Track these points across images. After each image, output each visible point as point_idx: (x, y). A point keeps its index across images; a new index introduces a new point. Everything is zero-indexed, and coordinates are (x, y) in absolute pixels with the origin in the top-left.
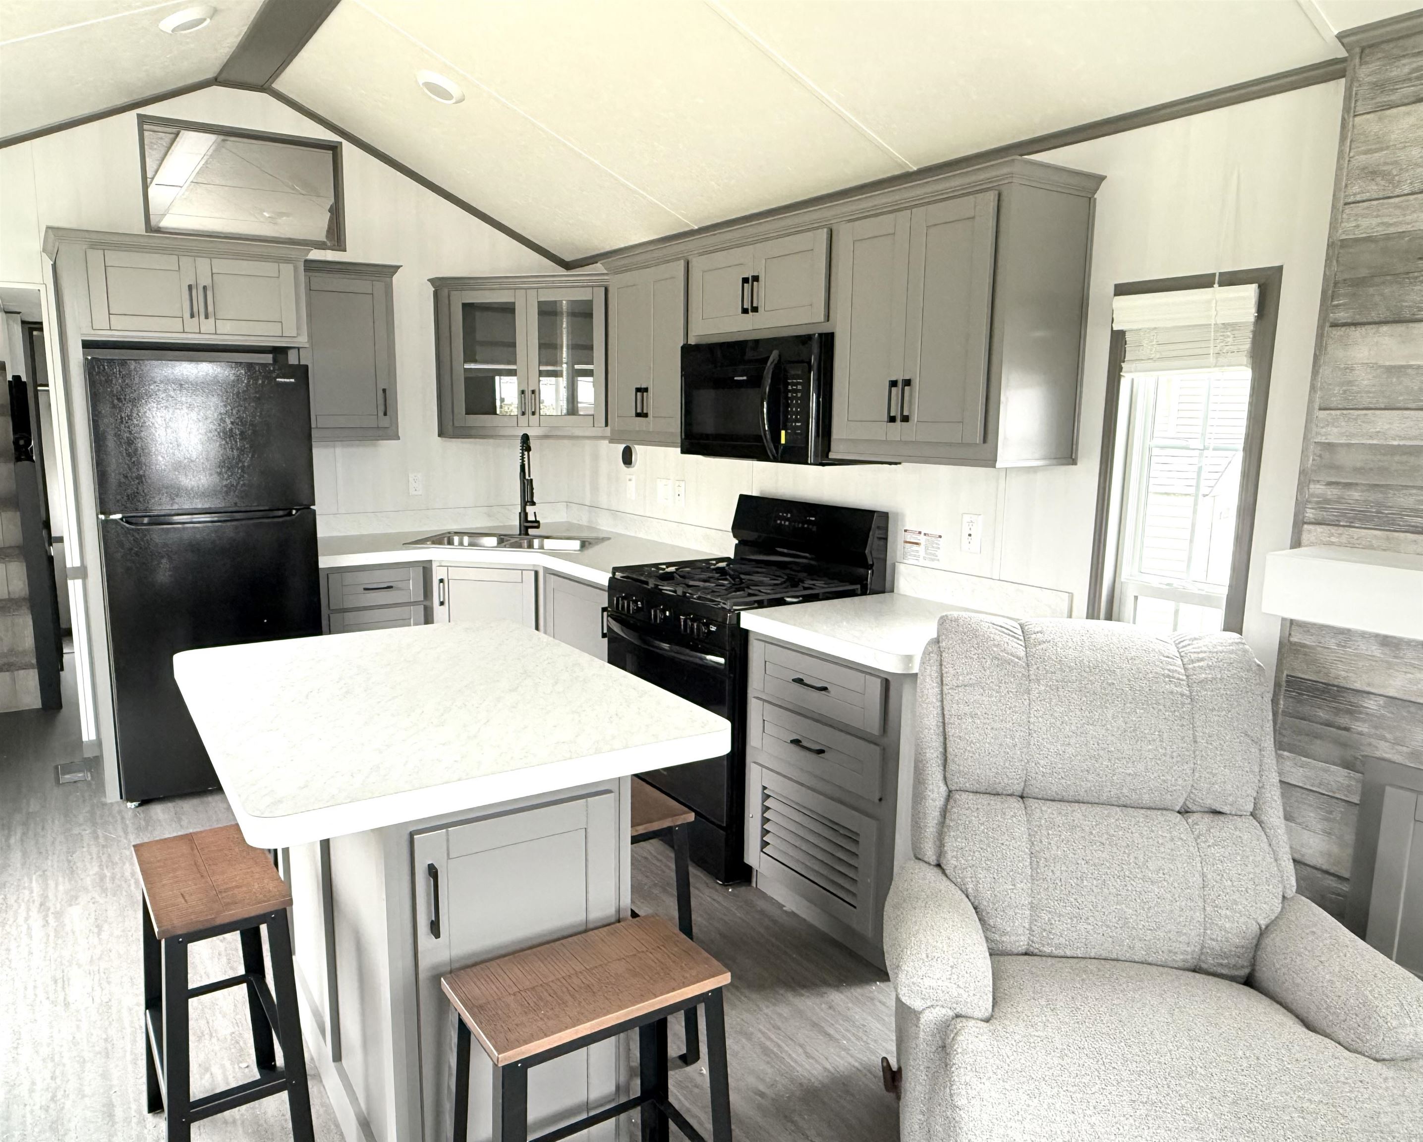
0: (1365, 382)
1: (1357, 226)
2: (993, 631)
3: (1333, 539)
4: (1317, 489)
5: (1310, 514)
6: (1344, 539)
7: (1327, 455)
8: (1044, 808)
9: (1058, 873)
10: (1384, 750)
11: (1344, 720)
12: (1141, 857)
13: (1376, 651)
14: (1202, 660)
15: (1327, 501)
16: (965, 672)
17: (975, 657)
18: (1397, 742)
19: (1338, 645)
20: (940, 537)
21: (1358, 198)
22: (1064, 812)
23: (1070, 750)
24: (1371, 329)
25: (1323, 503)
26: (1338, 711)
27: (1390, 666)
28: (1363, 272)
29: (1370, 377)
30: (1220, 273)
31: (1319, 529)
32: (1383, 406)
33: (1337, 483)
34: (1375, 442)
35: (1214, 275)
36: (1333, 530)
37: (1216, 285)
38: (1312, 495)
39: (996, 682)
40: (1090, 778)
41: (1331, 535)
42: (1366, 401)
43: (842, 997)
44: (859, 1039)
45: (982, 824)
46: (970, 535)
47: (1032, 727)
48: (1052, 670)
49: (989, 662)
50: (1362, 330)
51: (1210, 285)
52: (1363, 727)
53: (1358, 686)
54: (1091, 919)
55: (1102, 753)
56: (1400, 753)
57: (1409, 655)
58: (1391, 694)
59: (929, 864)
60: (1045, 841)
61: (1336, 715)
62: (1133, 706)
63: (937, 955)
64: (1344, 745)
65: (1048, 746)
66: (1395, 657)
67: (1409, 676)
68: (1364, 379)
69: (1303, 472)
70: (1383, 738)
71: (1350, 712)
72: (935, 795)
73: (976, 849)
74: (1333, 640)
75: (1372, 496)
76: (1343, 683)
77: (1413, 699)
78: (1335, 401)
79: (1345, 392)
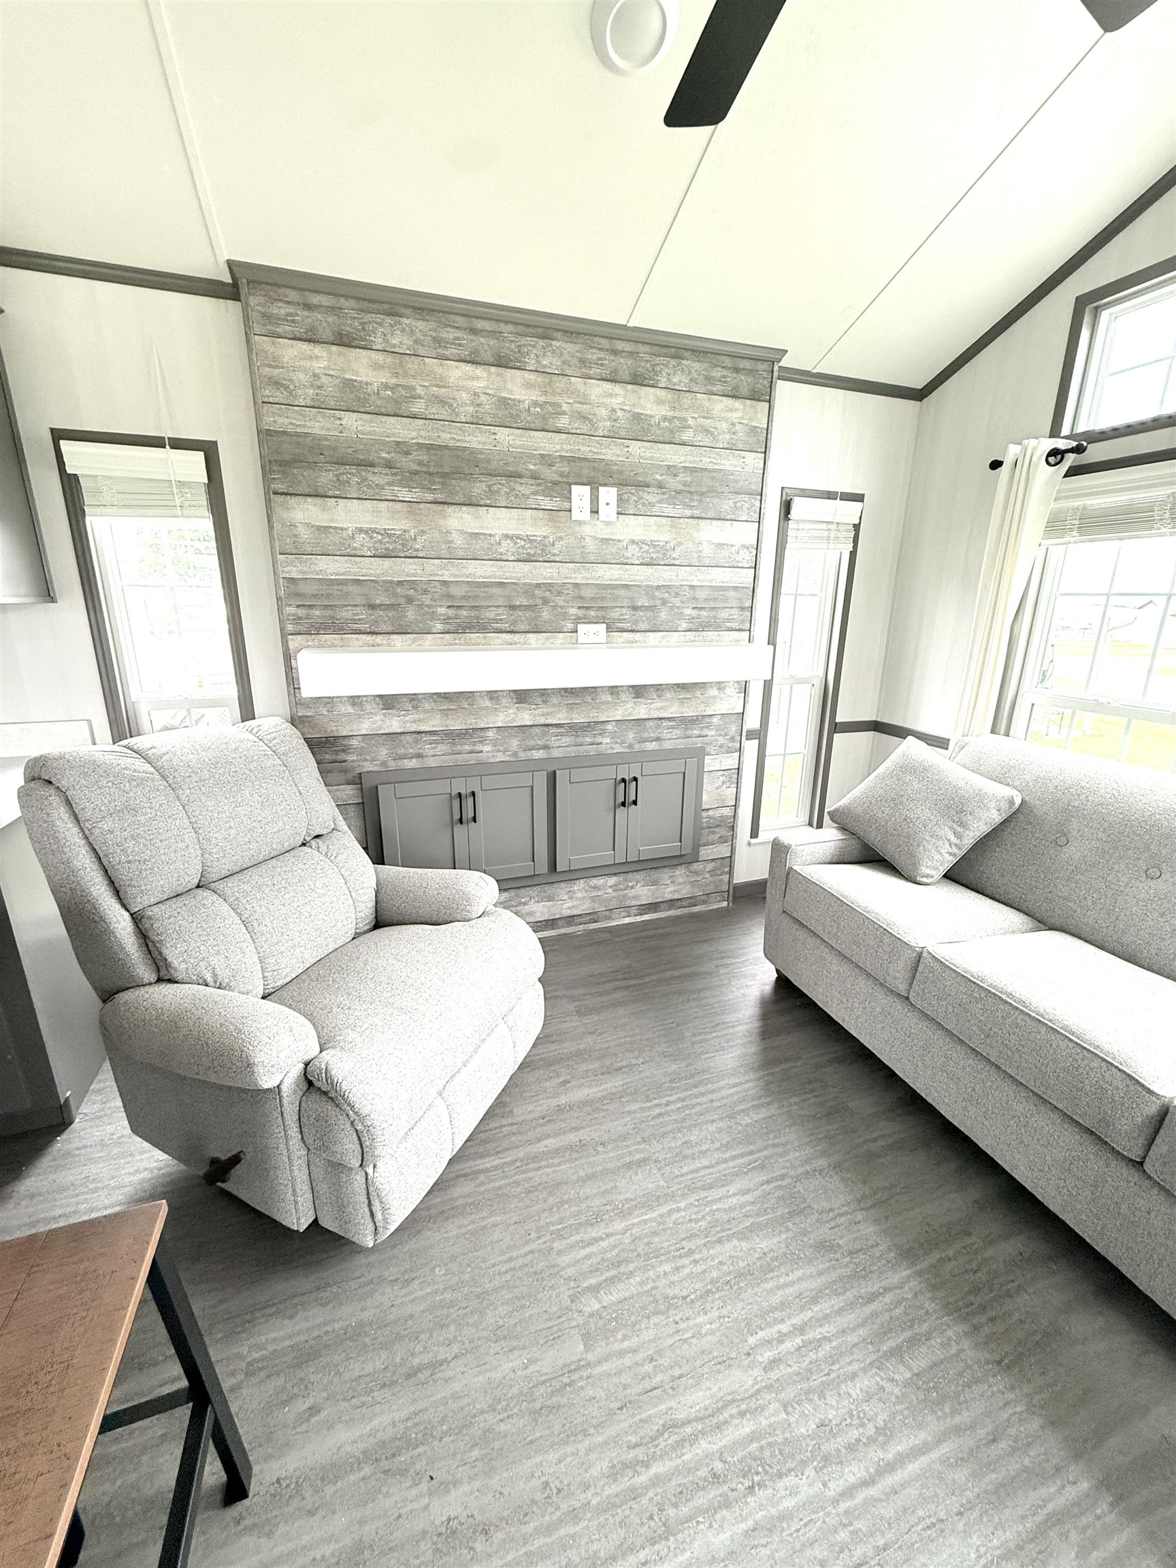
2: (107, 757)
3: (309, 643)
4: (291, 610)
5: (290, 628)
6: (316, 643)
7: (292, 587)
8: (230, 885)
9: (269, 924)
10: (368, 767)
11: (342, 756)
12: (310, 883)
14: (275, 738)
16: (106, 801)
17: (110, 784)
18: (373, 760)
22: (246, 880)
23: (233, 832)
25: (297, 620)
26: (337, 753)
27: (360, 716)
31: (299, 637)
33: (304, 606)
36: (308, 637)
39: (145, 799)
40: (251, 847)
43: (33, 1178)
44: (96, 1190)
45: (193, 922)
47: (195, 825)
48: (187, 775)
49: (127, 785)
52: (351, 758)
53: (345, 733)
54: (302, 942)
55: (254, 824)
56: (376, 765)
59: (150, 984)
60: (248, 907)
61: (337, 754)
62: (258, 783)
63: (275, 1031)
64: (346, 771)
65: (216, 835)
69: (279, 599)
70: (366, 760)
71: (344, 751)
72: (123, 924)
73: (198, 944)
76: (336, 734)
79: (294, 542)
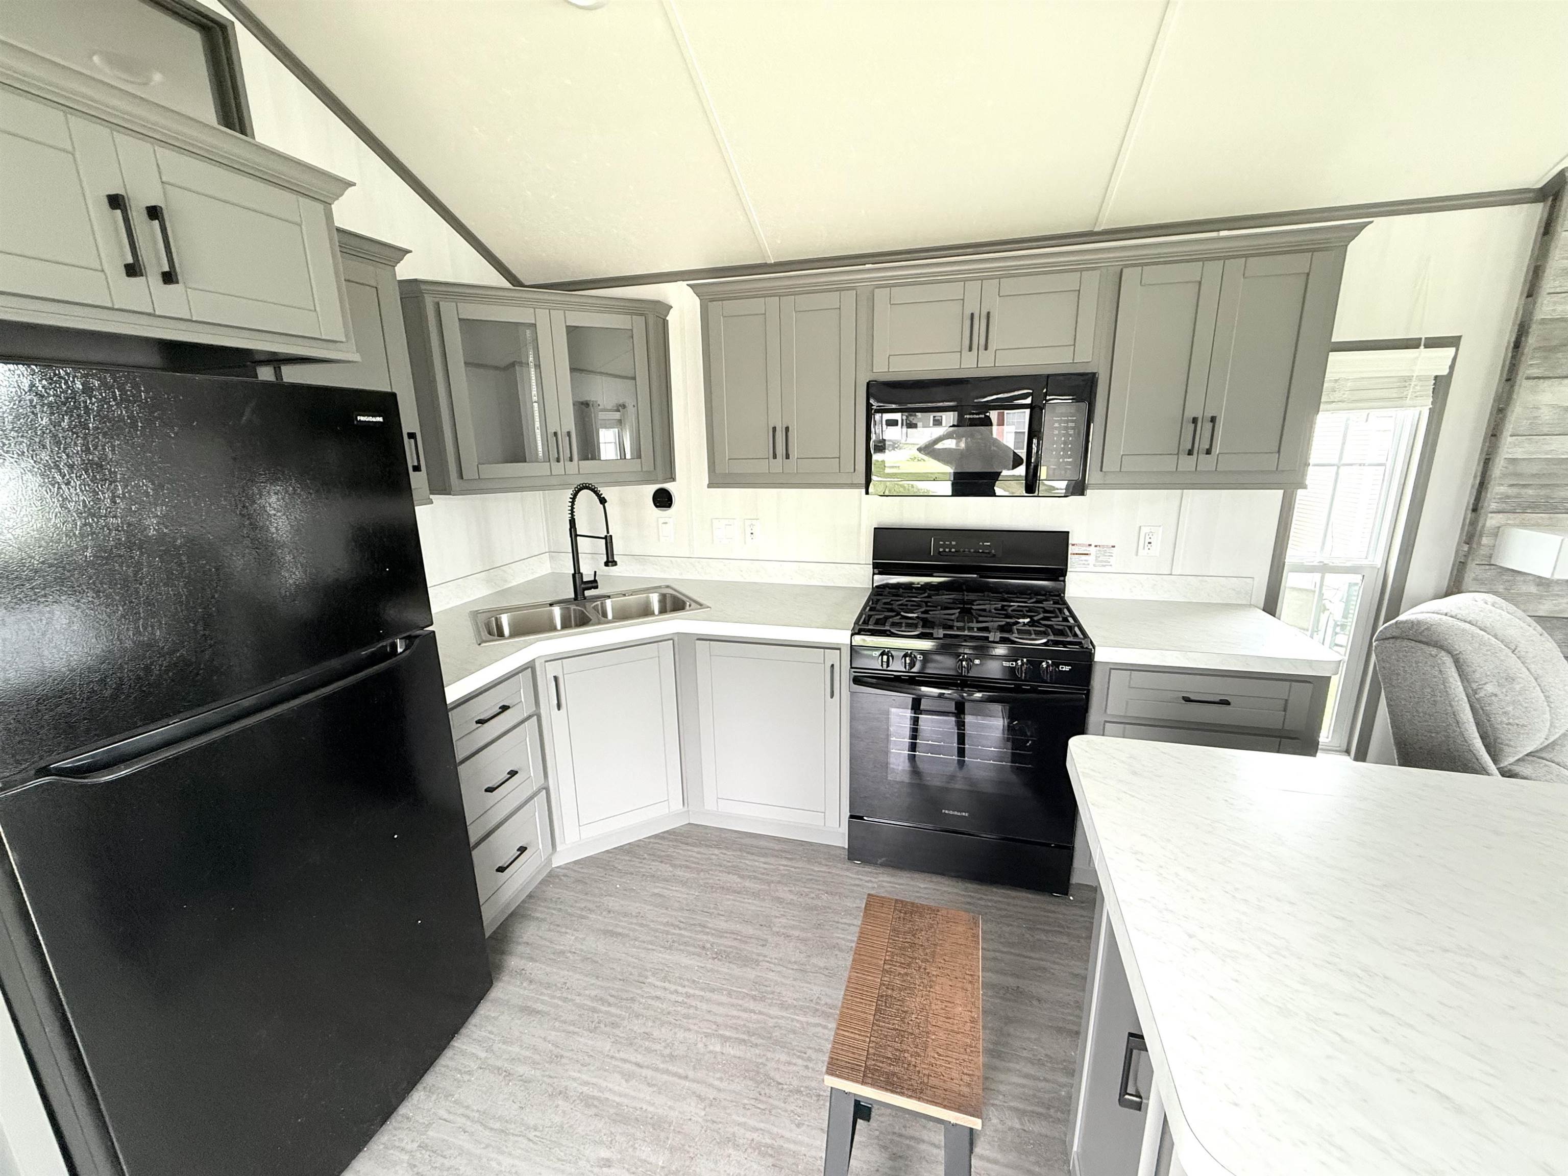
0: (1548, 417)
1: (1554, 310)
13: (1533, 589)
15: (1508, 497)
19: (1506, 589)
20: (1113, 547)
21: (1558, 290)
24: (1556, 381)
28: (1555, 343)
29: (1551, 414)
30: (1426, 338)
32: (1558, 433)
34: (1549, 456)
35: (1421, 339)
37: (1422, 347)
38: (1497, 494)
41: (1509, 519)
42: (1546, 430)
46: (1150, 543)
50: (1548, 382)
51: (1417, 346)
57: (1556, 589)
58: (1540, 615)
66: (1546, 592)
67: (1554, 602)
68: (1546, 415)
74: (1502, 587)
75: (1543, 492)
77: (1556, 616)
78: (1521, 430)
